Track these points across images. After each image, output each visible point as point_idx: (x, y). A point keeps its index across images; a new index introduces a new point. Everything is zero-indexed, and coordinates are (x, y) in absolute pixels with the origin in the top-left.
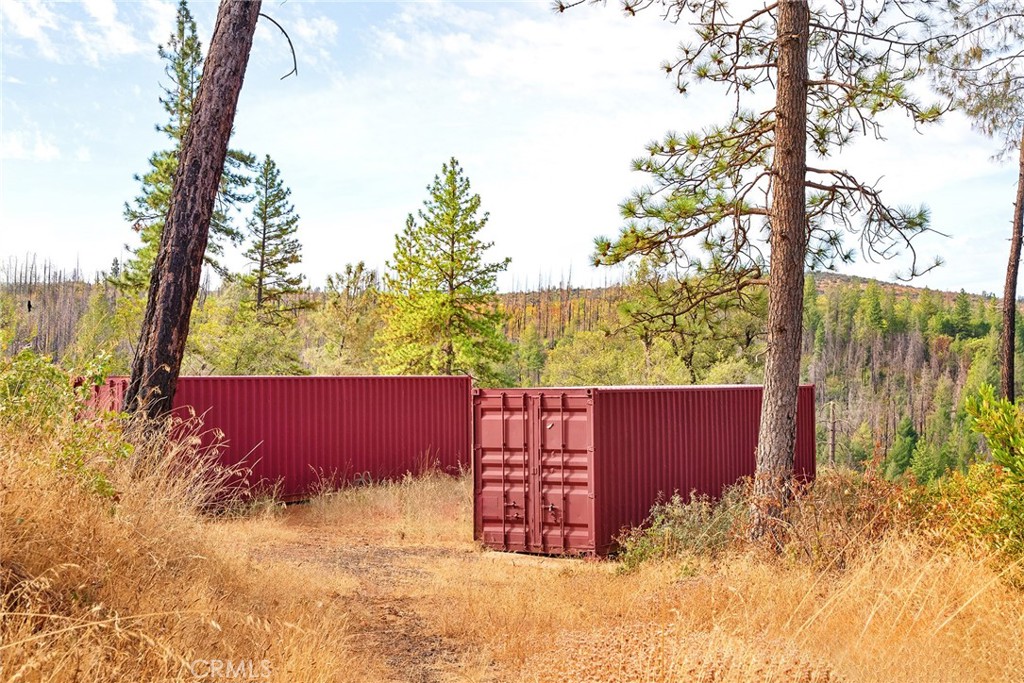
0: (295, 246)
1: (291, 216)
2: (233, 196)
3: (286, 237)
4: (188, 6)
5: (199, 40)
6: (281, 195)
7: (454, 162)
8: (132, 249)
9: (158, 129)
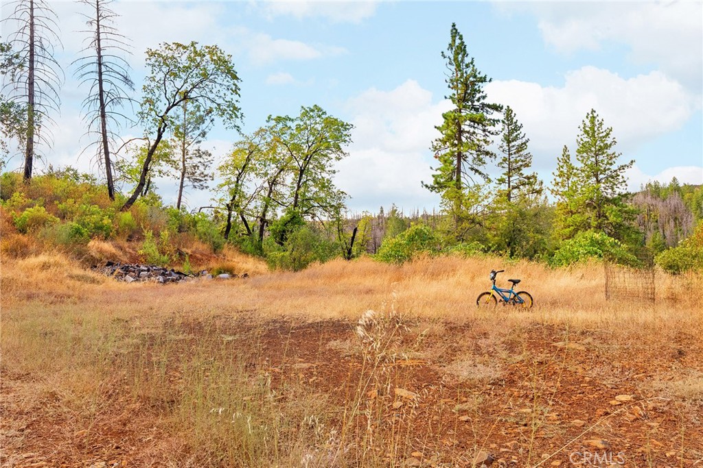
0: (528, 156)
1: (524, 140)
2: (489, 132)
3: (521, 153)
4: (456, 27)
5: (465, 44)
6: (517, 128)
7: (593, 111)
8: (434, 169)
9: (446, 98)
